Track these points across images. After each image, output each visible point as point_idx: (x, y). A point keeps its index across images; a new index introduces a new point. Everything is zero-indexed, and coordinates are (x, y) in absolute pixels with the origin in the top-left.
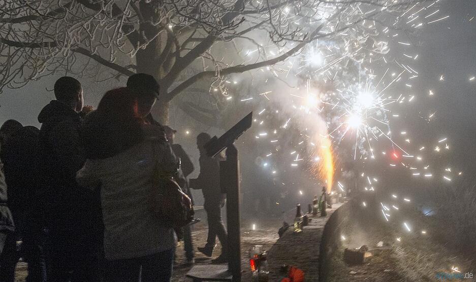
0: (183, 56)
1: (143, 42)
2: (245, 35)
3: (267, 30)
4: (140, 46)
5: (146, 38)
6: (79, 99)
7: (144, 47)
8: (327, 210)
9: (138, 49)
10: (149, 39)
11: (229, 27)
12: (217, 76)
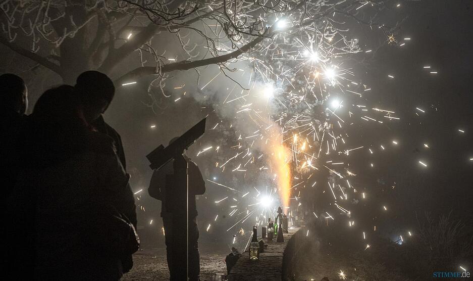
0: (117, 48)
1: (70, 29)
2: (192, 25)
3: (217, 20)
4: (67, 33)
5: (74, 24)
6: (24, 101)
7: (73, 35)
8: (284, 235)
9: (65, 37)
10: (78, 25)
11: (180, 16)
12: (158, 73)
